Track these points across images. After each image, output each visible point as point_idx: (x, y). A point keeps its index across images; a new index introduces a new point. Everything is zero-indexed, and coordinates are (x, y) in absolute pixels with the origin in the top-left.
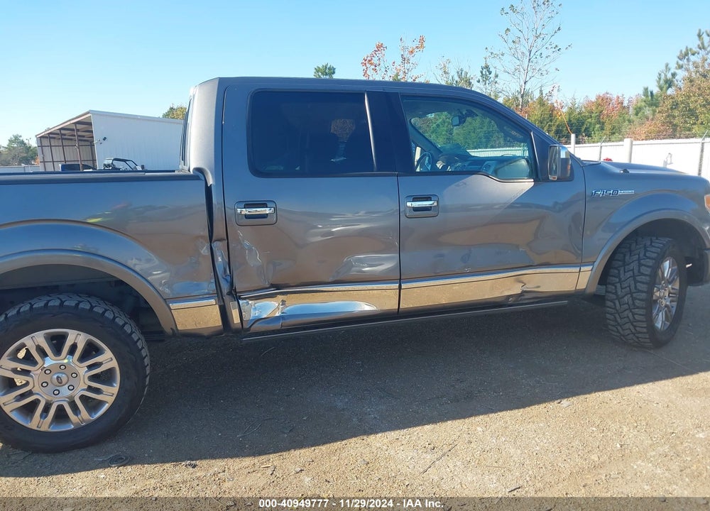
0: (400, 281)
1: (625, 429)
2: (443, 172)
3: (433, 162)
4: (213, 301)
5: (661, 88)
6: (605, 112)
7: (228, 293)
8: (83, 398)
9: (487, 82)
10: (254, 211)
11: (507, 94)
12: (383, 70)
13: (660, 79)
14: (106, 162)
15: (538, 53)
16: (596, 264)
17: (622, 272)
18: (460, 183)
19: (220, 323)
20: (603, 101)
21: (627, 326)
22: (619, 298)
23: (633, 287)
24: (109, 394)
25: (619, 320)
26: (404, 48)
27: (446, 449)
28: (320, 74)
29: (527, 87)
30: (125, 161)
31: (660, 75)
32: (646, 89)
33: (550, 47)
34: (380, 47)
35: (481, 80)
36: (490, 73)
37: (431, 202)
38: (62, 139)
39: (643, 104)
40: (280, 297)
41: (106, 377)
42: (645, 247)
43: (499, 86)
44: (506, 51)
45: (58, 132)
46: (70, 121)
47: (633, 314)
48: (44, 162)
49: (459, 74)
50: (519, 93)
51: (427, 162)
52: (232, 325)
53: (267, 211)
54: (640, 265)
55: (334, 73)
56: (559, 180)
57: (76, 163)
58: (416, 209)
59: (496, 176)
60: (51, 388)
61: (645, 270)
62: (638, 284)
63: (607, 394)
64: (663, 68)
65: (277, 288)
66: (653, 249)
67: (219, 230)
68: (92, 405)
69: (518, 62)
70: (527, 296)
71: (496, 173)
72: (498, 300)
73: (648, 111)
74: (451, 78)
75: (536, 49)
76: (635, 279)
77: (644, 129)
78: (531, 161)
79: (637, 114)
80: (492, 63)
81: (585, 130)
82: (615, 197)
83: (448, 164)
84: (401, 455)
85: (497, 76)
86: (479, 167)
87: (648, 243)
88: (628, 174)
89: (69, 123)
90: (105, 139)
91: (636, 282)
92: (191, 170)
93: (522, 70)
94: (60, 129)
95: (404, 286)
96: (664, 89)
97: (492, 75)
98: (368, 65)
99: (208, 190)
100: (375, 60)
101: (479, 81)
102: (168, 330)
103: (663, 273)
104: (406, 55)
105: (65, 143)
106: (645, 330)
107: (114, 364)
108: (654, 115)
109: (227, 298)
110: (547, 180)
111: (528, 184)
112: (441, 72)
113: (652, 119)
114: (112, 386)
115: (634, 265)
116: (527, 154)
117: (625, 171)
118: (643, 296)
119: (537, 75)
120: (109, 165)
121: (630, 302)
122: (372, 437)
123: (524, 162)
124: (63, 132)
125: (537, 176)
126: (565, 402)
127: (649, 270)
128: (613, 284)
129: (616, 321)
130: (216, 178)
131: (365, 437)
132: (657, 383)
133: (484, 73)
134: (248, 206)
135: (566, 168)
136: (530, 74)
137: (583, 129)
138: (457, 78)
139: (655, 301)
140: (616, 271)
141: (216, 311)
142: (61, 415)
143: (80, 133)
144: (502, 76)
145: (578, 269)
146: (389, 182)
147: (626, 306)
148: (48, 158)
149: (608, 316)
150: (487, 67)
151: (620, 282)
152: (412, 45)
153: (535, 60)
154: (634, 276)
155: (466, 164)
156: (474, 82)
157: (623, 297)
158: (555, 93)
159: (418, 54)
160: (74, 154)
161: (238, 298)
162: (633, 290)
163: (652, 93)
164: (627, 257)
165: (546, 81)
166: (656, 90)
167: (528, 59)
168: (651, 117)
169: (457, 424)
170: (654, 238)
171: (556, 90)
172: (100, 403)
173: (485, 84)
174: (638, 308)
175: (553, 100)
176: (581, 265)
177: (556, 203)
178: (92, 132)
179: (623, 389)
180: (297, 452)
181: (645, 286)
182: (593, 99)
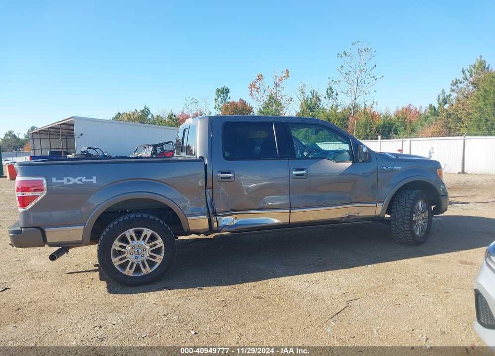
0: (290, 209)
1: (395, 274)
2: (307, 158)
3: (302, 153)
4: (205, 217)
5: (440, 104)
6: (408, 118)
7: (212, 213)
8: (148, 261)
9: (331, 98)
10: (226, 175)
11: (344, 107)
12: (262, 91)
13: (439, 99)
14: (82, 150)
15: (363, 81)
16: (385, 202)
17: (398, 206)
18: (317, 163)
19: (208, 227)
20: (407, 110)
21: (401, 234)
22: (397, 220)
23: (403, 213)
24: (159, 259)
25: (397, 231)
26: (276, 78)
27: (314, 282)
28: (220, 93)
29: (357, 102)
30: (94, 149)
31: (439, 96)
32: (431, 105)
33: (369, 77)
34: (260, 77)
35: (327, 97)
36: (333, 92)
37: (304, 172)
38: (50, 134)
39: (430, 114)
40: (235, 216)
41: (158, 251)
42: (409, 194)
43: (338, 102)
44: (342, 79)
45: (47, 130)
46: (57, 123)
47: (404, 227)
48: (34, 149)
49: (312, 93)
50: (352, 105)
51: (299, 153)
52: (213, 228)
53: (230, 175)
54: (406, 203)
55: (229, 92)
56: (363, 162)
57: (60, 150)
58: (297, 175)
59: (335, 160)
60: (135, 255)
61: (408, 205)
62: (405, 212)
63: (390, 263)
64: (441, 92)
65: (234, 211)
66: (413, 196)
67: (209, 184)
68: (152, 264)
69: (350, 86)
70: (352, 218)
71: (334, 159)
72: (336, 219)
73: (432, 118)
74: (306, 97)
75: (362, 78)
76: (403, 210)
77: (430, 131)
78: (350, 152)
79: (426, 121)
80: (334, 87)
81: (394, 130)
82: (392, 171)
83: (309, 153)
84: (294, 284)
85: (337, 94)
86: (326, 155)
87: (410, 192)
88: (398, 159)
89: (56, 124)
90: (82, 135)
91: (404, 211)
92: (198, 157)
93: (353, 91)
94: (48, 128)
95: (292, 211)
96: (442, 105)
97: (334, 94)
98: (253, 89)
99: (206, 166)
100: (257, 85)
101: (325, 98)
102: (186, 230)
103: (418, 208)
104: (277, 82)
105: (52, 137)
106: (410, 235)
107: (162, 245)
108: (436, 121)
109: (211, 215)
110: (358, 162)
111: (350, 163)
112: (300, 93)
113: (435, 124)
114: (161, 255)
115: (403, 203)
116: (348, 148)
117: (397, 157)
118: (408, 218)
119: (363, 95)
120: (85, 152)
121: (402, 221)
122: (280, 278)
123: (347, 153)
124: (50, 130)
125: (354, 160)
126: (369, 266)
127: (410, 205)
128: (393, 213)
129: (396, 231)
130: (208, 160)
131: (277, 278)
132: (414, 259)
133: (329, 92)
134: (222, 173)
135: (366, 156)
136: (358, 94)
137: (393, 129)
138: (310, 96)
139: (415, 221)
140: (395, 206)
141: (207, 220)
142: (138, 269)
143: (63, 131)
144: (340, 95)
145: (375, 205)
146: (284, 162)
147: (400, 223)
148: (38, 146)
149: (393, 229)
150: (331, 88)
151: (397, 211)
152: (280, 75)
153: (361, 86)
154: (403, 209)
155: (319, 153)
156: (322, 98)
157: (399, 219)
158: (374, 106)
159: (285, 81)
160: (58, 144)
161: (216, 216)
162: (403, 215)
163: (434, 107)
164: (400, 199)
165: (368, 98)
166: (437, 106)
167: (356, 85)
168: (434, 122)
169: (319, 274)
170: (413, 191)
171: (375, 104)
172: (154, 263)
173: (330, 99)
174: (406, 224)
175: (374, 110)
176: (377, 202)
177: (364, 173)
178: (73, 130)
179: (398, 261)
180: (247, 284)
181: (409, 213)
182: (400, 109)
